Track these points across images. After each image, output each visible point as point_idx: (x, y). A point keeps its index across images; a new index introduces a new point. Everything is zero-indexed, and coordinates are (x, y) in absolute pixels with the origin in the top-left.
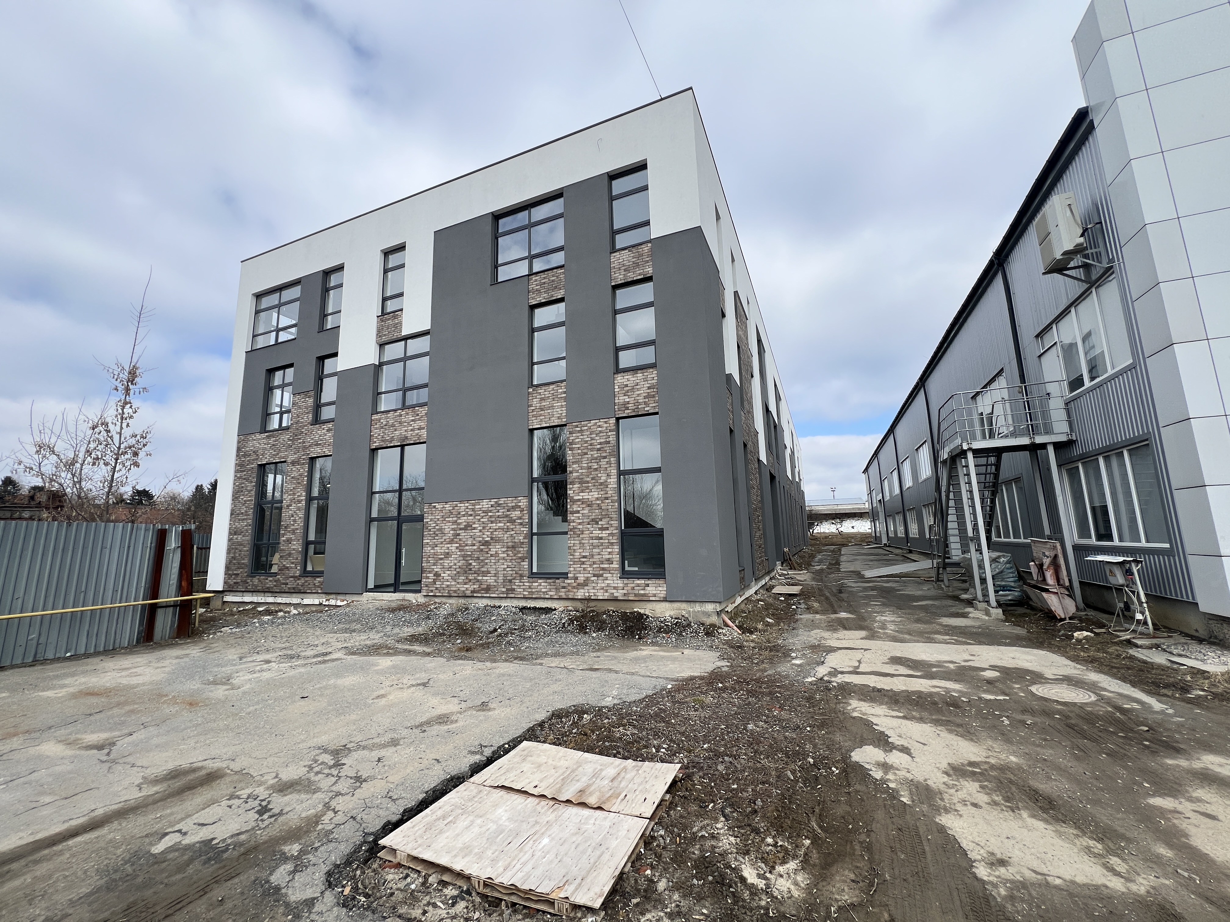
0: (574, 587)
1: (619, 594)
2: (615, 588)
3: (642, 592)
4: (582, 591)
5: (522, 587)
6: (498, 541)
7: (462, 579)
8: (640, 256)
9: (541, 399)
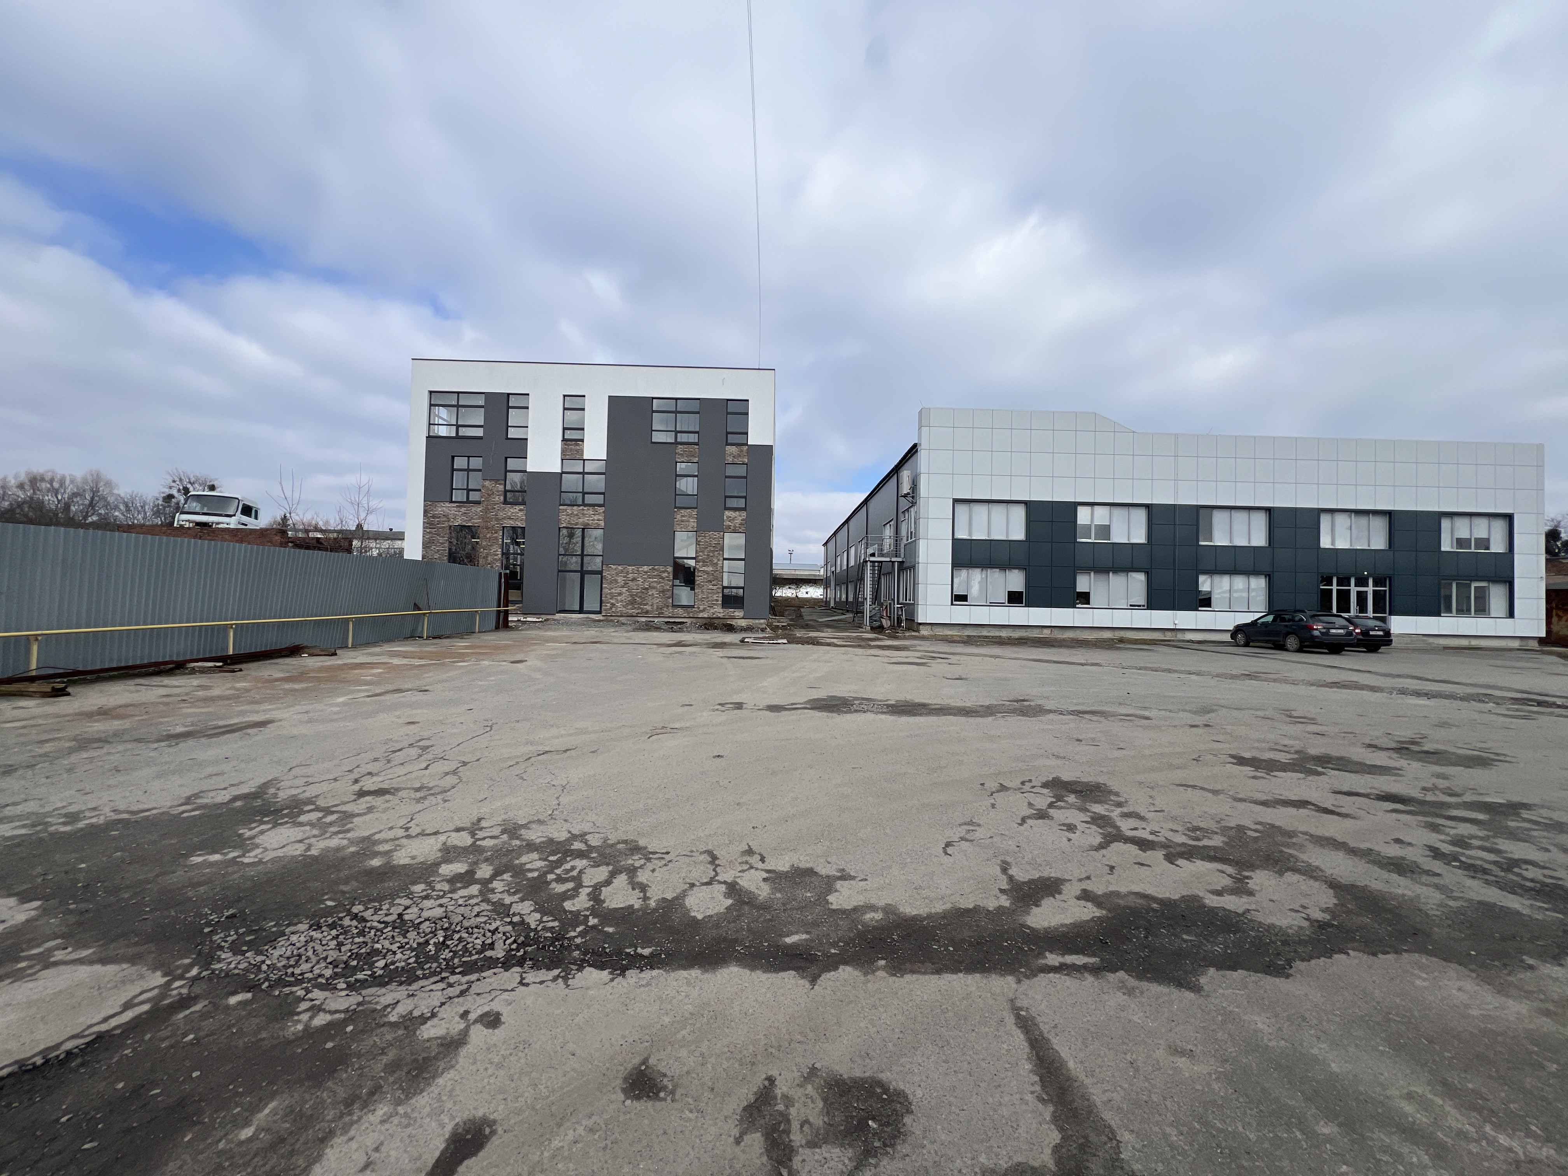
0: (697, 612)
1: (720, 615)
2: (719, 613)
3: (732, 615)
4: (702, 614)
5: (668, 612)
6: (654, 588)
7: (630, 607)
8: (742, 451)
9: (683, 516)
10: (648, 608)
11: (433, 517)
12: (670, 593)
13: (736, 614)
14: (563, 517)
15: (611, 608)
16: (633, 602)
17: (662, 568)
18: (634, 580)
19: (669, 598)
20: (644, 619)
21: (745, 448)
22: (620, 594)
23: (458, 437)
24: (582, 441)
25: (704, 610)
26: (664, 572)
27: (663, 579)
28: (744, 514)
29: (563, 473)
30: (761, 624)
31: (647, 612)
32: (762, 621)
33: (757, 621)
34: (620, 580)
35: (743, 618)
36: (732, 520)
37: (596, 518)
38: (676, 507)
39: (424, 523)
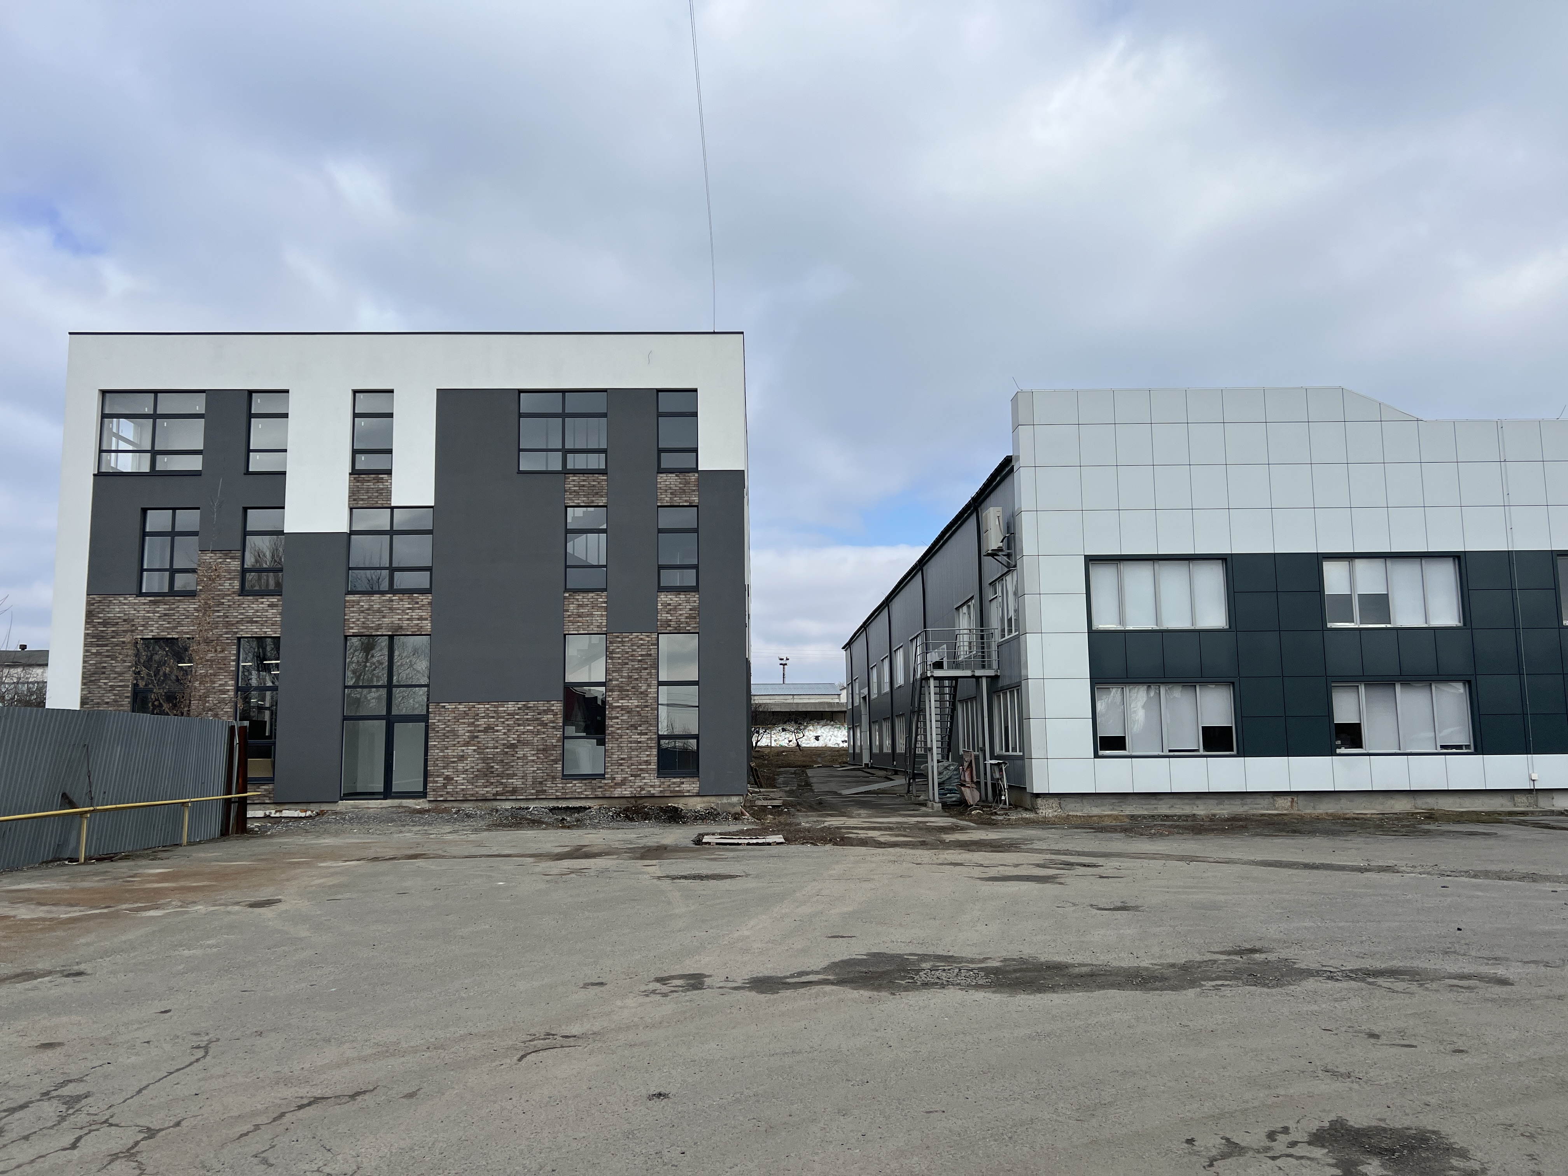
0: (611, 787)
1: (655, 791)
2: (651, 786)
3: (677, 789)
4: (619, 789)
5: (554, 788)
6: (526, 743)
7: (481, 782)
8: (687, 483)
9: (579, 606)
10: (516, 782)
11: (105, 624)
12: (556, 753)
13: (686, 787)
14: (353, 616)
15: (445, 786)
16: (487, 773)
17: (542, 706)
18: (488, 729)
19: (555, 762)
20: (508, 805)
21: (694, 477)
22: (462, 758)
23: (154, 472)
24: (389, 472)
25: (623, 782)
26: (546, 712)
27: (545, 725)
28: (695, 598)
29: (352, 533)
30: (733, 805)
31: (514, 791)
32: (735, 799)
33: (725, 800)
34: (463, 730)
35: (698, 795)
36: (672, 609)
37: (415, 615)
38: (566, 590)
39: (86, 635)
